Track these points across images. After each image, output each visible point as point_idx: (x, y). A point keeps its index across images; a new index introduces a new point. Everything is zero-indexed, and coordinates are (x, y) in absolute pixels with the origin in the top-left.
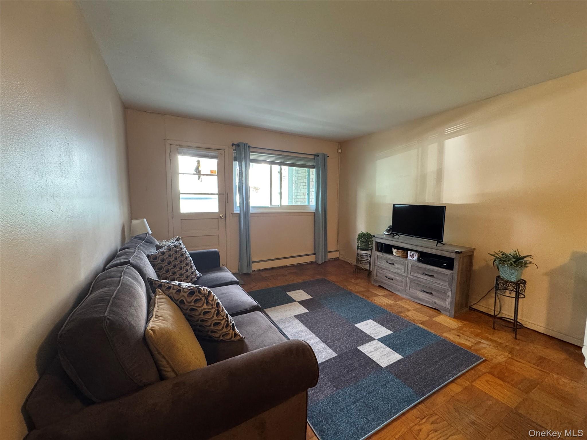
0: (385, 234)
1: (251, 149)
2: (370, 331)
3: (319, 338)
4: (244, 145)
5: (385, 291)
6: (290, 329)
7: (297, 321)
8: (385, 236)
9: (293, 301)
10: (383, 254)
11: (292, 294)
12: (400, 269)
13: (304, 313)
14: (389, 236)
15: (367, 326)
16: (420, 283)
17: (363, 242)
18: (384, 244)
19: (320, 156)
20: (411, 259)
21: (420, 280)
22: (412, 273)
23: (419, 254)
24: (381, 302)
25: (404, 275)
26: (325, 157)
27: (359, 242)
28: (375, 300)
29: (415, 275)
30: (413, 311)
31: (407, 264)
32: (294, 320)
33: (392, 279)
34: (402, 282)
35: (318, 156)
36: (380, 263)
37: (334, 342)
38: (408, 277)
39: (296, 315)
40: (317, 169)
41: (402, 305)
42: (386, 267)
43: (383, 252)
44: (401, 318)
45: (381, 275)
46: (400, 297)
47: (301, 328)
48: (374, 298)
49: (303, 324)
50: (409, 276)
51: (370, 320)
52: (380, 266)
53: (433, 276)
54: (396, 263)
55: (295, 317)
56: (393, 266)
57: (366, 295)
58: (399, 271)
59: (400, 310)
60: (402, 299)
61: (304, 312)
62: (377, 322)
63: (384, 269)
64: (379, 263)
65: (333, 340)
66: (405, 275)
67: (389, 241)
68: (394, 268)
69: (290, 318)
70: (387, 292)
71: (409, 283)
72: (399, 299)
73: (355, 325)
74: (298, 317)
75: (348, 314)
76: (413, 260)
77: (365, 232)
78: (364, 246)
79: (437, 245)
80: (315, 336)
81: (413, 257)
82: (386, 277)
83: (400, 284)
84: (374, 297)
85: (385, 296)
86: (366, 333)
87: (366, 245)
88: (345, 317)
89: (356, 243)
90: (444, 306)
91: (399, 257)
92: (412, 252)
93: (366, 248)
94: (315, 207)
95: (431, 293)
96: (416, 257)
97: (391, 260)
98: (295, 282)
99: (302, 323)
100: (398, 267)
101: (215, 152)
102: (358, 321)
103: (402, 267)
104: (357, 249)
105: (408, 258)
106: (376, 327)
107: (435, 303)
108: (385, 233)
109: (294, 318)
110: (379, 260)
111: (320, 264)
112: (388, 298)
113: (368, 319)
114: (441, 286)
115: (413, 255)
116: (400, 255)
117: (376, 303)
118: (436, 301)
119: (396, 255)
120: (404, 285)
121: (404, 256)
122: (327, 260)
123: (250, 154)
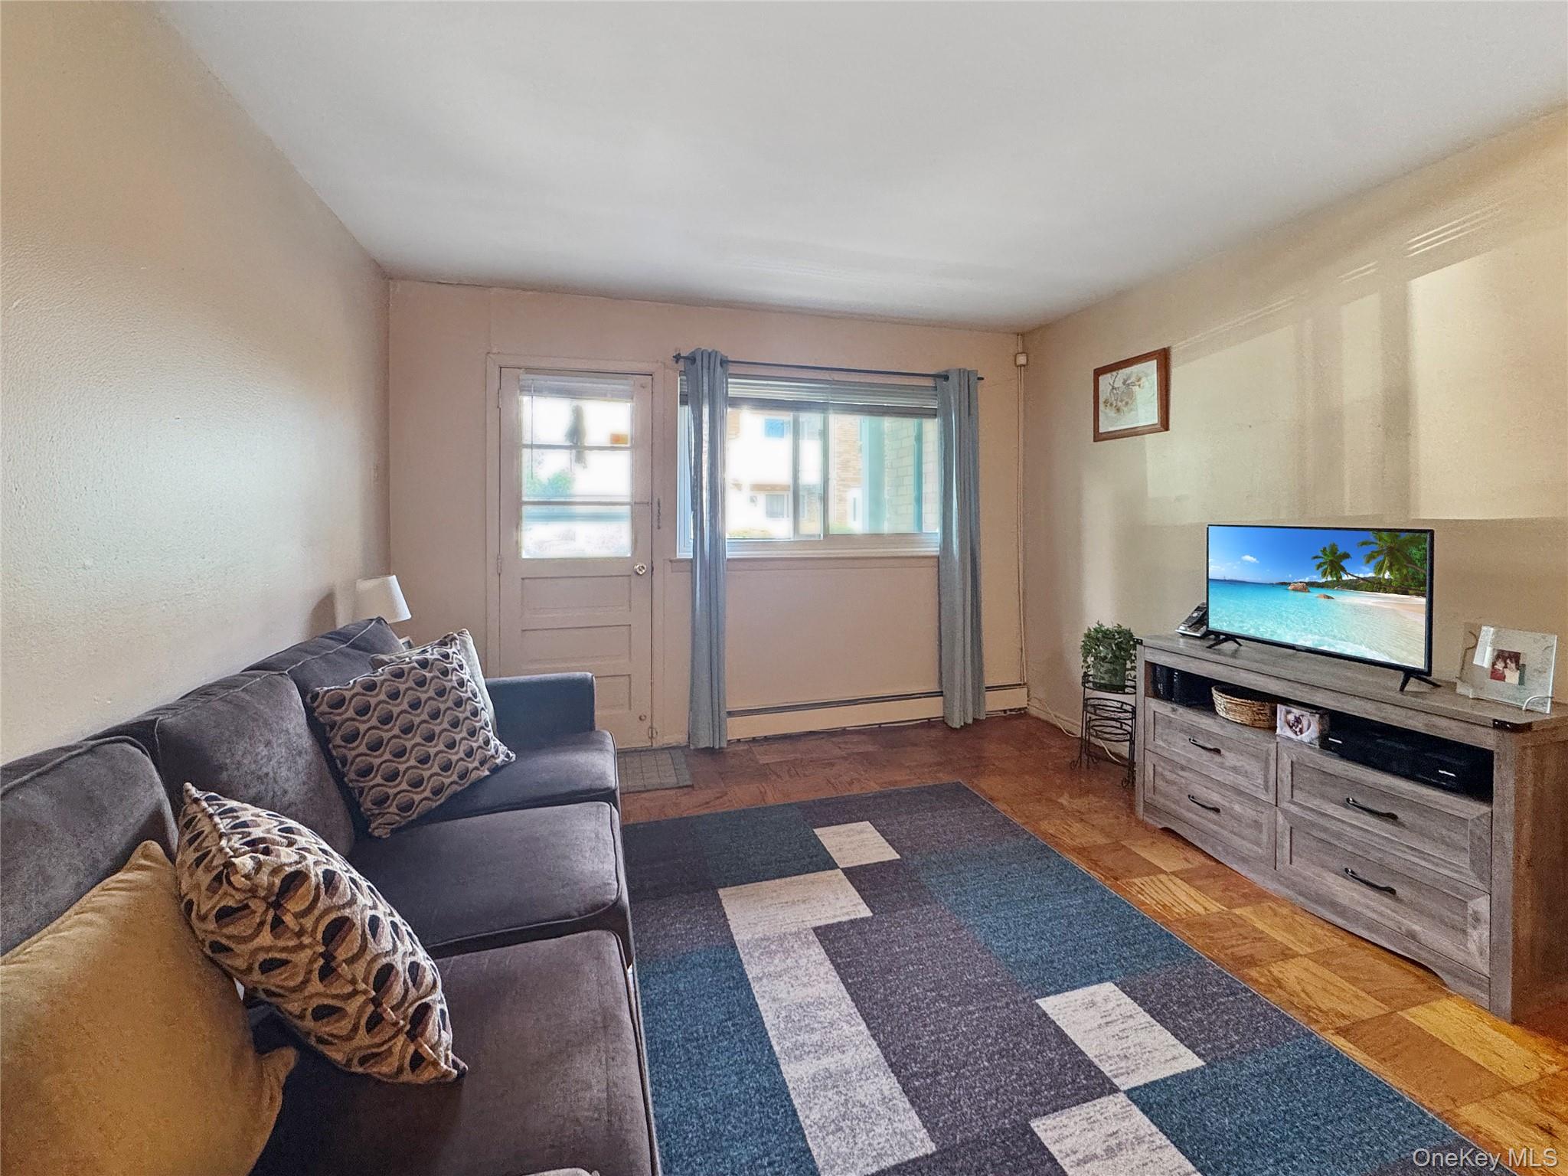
0: (1184, 635)
1: (732, 369)
2: (1101, 1044)
3: (879, 1045)
4: (710, 354)
5: (1190, 854)
6: (781, 988)
7: (817, 952)
8: (1182, 640)
9: (829, 864)
10: (1174, 710)
11: (831, 837)
12: (1246, 775)
13: (852, 922)
14: (1198, 642)
15: (1092, 1012)
16: (1336, 843)
17: (1104, 659)
18: (1178, 671)
19: (954, 379)
20: (1289, 739)
21: (1334, 826)
22: (1299, 796)
23: (1327, 718)
24: (1167, 900)
25: (1263, 797)
26: (970, 381)
27: (1090, 660)
28: (1141, 891)
29: (1314, 803)
30: (1306, 962)
31: (1273, 754)
32: (809, 944)
33: (1217, 810)
34: (1257, 825)
35: (946, 378)
36: (1165, 741)
37: (937, 1073)
38: (1285, 812)
39: (819, 927)
40: (944, 420)
41: (1259, 925)
42: (1189, 760)
43: (1176, 702)
44: (1247, 990)
45: (1172, 790)
46: (1251, 885)
47: (823, 986)
48: (1136, 881)
49: (837, 967)
50: (1285, 805)
51: (1109, 987)
52: (1165, 754)
53: (1392, 817)
54: (1230, 749)
55: (817, 935)
56: (1217, 758)
57: (1109, 864)
58: (1241, 781)
59: (1244, 950)
60: (1258, 896)
61: (853, 917)
62: (1135, 999)
63: (1183, 768)
64: (1161, 743)
65: (935, 1063)
66: (1270, 798)
67: (1197, 662)
68: (1222, 766)
69: (797, 934)
70: (1198, 860)
71: (1288, 833)
72: (1244, 896)
73: (1040, 1002)
74: (826, 934)
75: (1021, 945)
76: (1301, 743)
77: (1109, 625)
78: (1106, 676)
79: (1402, 689)
80: (867, 1032)
81: (1301, 731)
82: (1192, 798)
83: (1247, 832)
84: (1139, 875)
85: (1186, 877)
86: (1081, 1053)
87: (1113, 673)
88: (1006, 956)
89: (1077, 665)
90: (1460, 956)
91: (1242, 724)
92: (1296, 712)
93: (1116, 681)
94: (938, 538)
95: (1392, 891)
96: (1311, 731)
97: (1209, 735)
98: (856, 790)
99: (832, 962)
100: (1238, 764)
101: (625, 382)
102: (1055, 982)
103: (1253, 767)
104: (1083, 684)
105: (1278, 731)
106: (1131, 1022)
107: (1412, 936)
108: (1182, 629)
109: (812, 937)
110: (1159, 729)
111: (956, 729)
112: (1198, 888)
113: (1100, 981)
114: (1437, 865)
115: (1298, 720)
116: (1244, 719)
117: (1143, 903)
118: (1417, 928)
119: (1228, 717)
120: (1264, 837)
121: (1261, 724)
122: (983, 717)
123: (727, 383)
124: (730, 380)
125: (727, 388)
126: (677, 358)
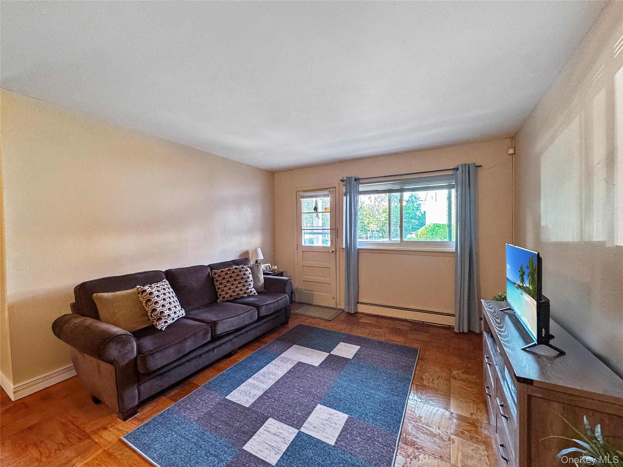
2: (315, 421)
9: (328, 351)
15: (328, 415)
19: (460, 169)
26: (470, 169)
32: (292, 364)
35: (457, 169)
39: (301, 362)
51: (345, 415)
53: (507, 419)
55: (297, 363)
61: (312, 364)
62: (346, 422)
69: (294, 361)
73: (319, 405)
86: (307, 418)
88: (331, 392)
94: (454, 244)
95: (506, 461)
101: (327, 191)
102: (333, 405)
106: (333, 425)
123: (359, 186)
124: (360, 185)
125: (358, 188)
126: (342, 181)
